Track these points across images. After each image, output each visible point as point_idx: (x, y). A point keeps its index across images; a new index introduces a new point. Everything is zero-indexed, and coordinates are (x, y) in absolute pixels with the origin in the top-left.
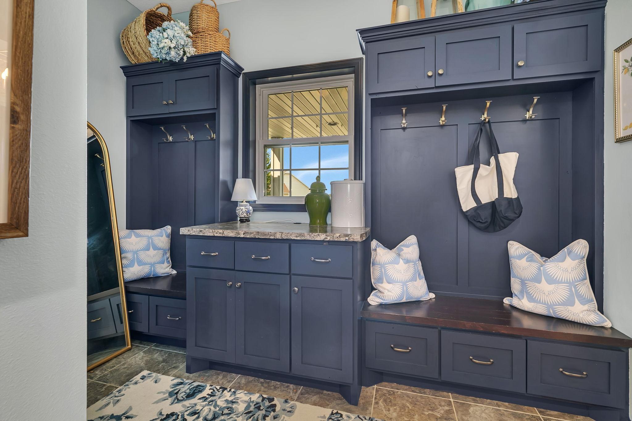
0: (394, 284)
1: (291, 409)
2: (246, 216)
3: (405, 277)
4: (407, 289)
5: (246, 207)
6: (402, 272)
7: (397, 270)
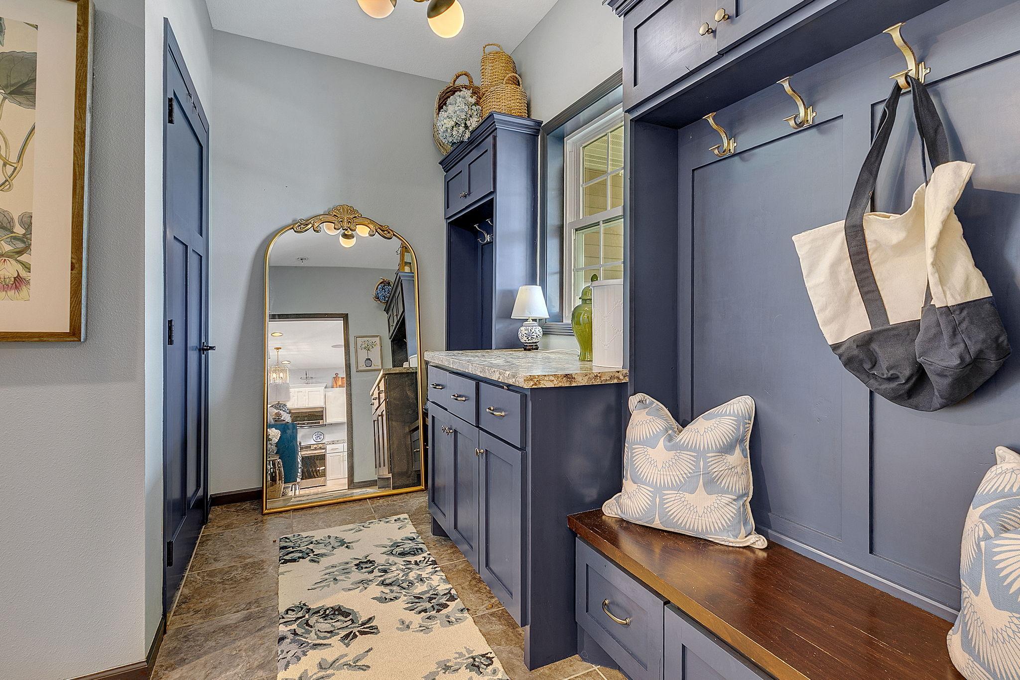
0: (639, 485)
1: (455, 620)
2: (527, 341)
3: (662, 477)
4: (662, 503)
5: (528, 327)
6: (660, 467)
7: (650, 460)
